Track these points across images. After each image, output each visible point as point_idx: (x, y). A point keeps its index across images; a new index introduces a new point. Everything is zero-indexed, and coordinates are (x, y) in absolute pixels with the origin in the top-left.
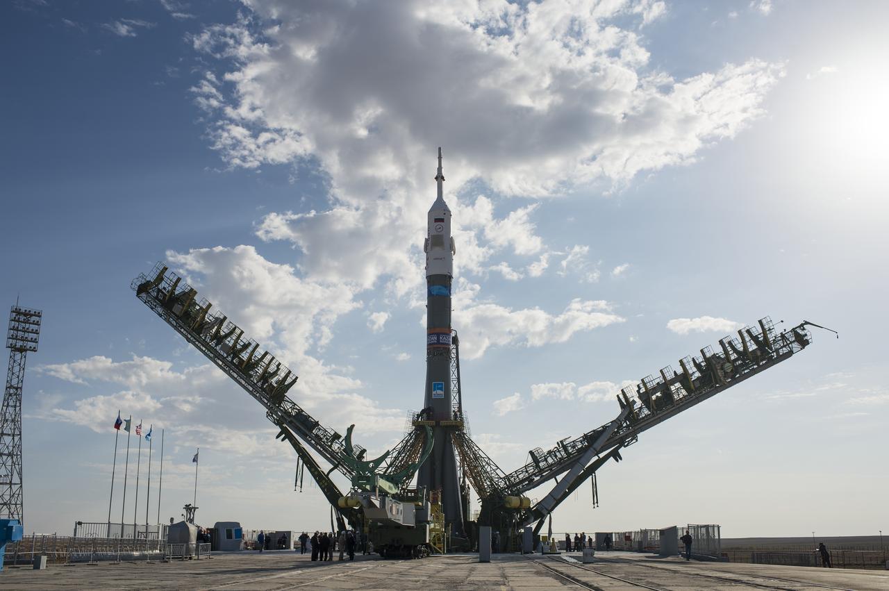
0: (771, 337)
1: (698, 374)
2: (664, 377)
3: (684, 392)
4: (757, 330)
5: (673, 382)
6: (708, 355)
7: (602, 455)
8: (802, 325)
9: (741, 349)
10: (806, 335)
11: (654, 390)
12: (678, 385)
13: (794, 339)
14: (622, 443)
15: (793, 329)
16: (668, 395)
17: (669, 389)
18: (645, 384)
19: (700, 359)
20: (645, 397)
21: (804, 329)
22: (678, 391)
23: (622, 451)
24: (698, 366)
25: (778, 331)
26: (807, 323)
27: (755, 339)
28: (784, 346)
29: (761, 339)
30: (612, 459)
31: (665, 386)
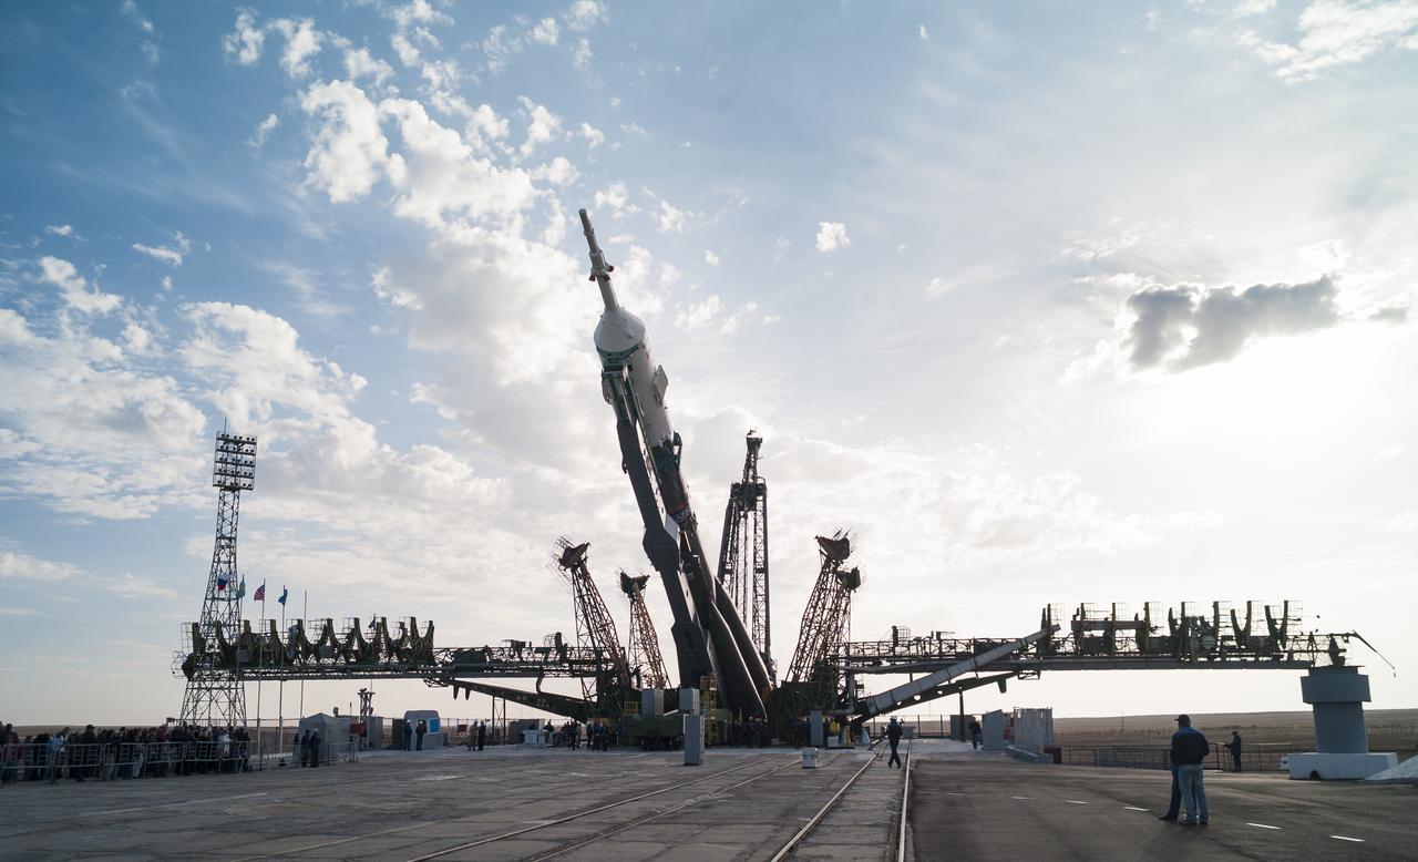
0: (1291, 631)
2: (1114, 615)
3: (1133, 646)
4: (1277, 614)
5: (1125, 625)
6: (1188, 613)
7: (982, 675)
8: (1347, 635)
9: (1242, 627)
10: (1344, 650)
11: (1094, 625)
13: (1327, 648)
14: (1017, 670)
15: (1331, 635)
16: (1108, 641)
17: (1113, 634)
18: (1083, 612)
19: (1177, 615)
20: (1080, 625)
21: (1347, 641)
22: (1127, 641)
24: (1172, 622)
25: (1306, 628)
26: (1355, 635)
27: (1271, 622)
28: (1308, 651)
29: (1278, 627)
30: (996, 684)
31: (1111, 626)
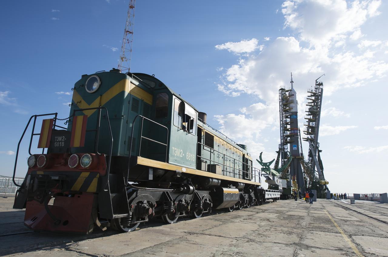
0: (314, 92)
1: (311, 116)
2: (306, 125)
3: (314, 123)
4: (310, 94)
5: (309, 124)
6: (308, 110)
7: (317, 155)
8: (316, 82)
9: (312, 101)
10: (320, 82)
11: (308, 130)
12: (311, 123)
13: (318, 86)
14: (317, 148)
15: (316, 85)
16: (312, 128)
17: (310, 126)
18: (305, 132)
19: (307, 113)
20: (308, 133)
21: (318, 82)
22: (312, 124)
23: (320, 149)
24: (309, 115)
25: (314, 89)
26: (316, 80)
27: (311, 96)
28: (319, 90)
29: (313, 94)
30: (320, 153)
31: (309, 127)
